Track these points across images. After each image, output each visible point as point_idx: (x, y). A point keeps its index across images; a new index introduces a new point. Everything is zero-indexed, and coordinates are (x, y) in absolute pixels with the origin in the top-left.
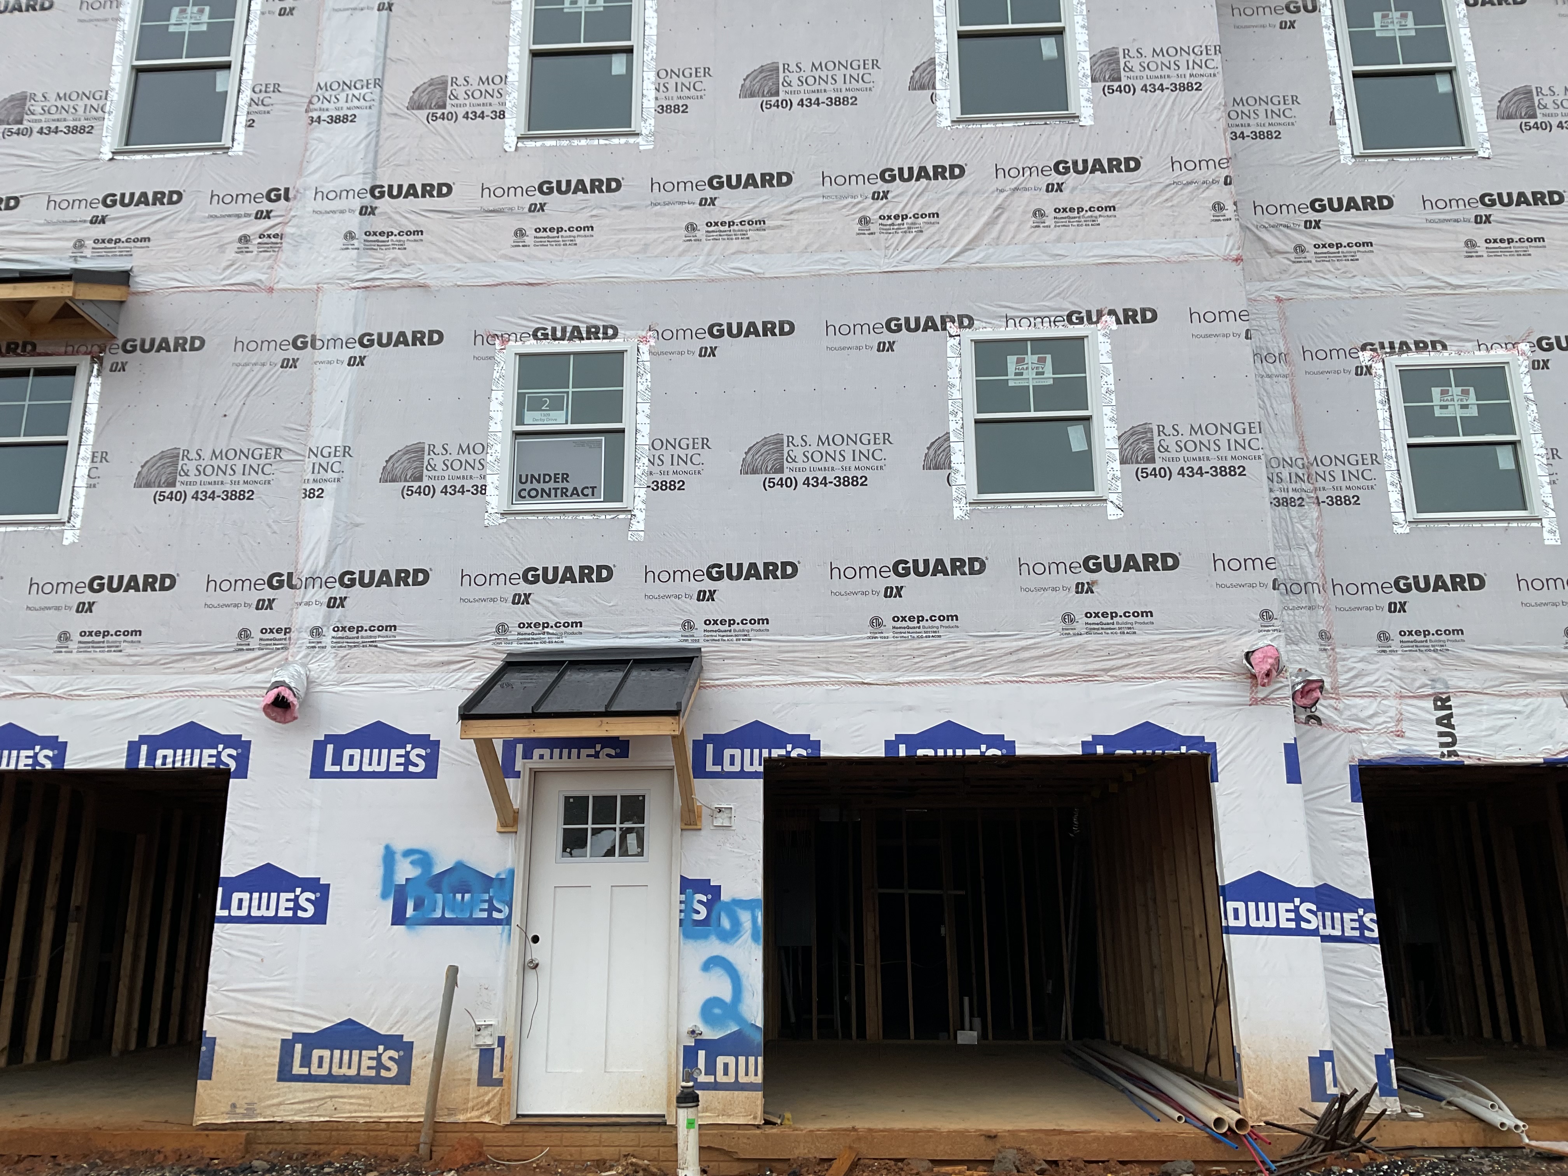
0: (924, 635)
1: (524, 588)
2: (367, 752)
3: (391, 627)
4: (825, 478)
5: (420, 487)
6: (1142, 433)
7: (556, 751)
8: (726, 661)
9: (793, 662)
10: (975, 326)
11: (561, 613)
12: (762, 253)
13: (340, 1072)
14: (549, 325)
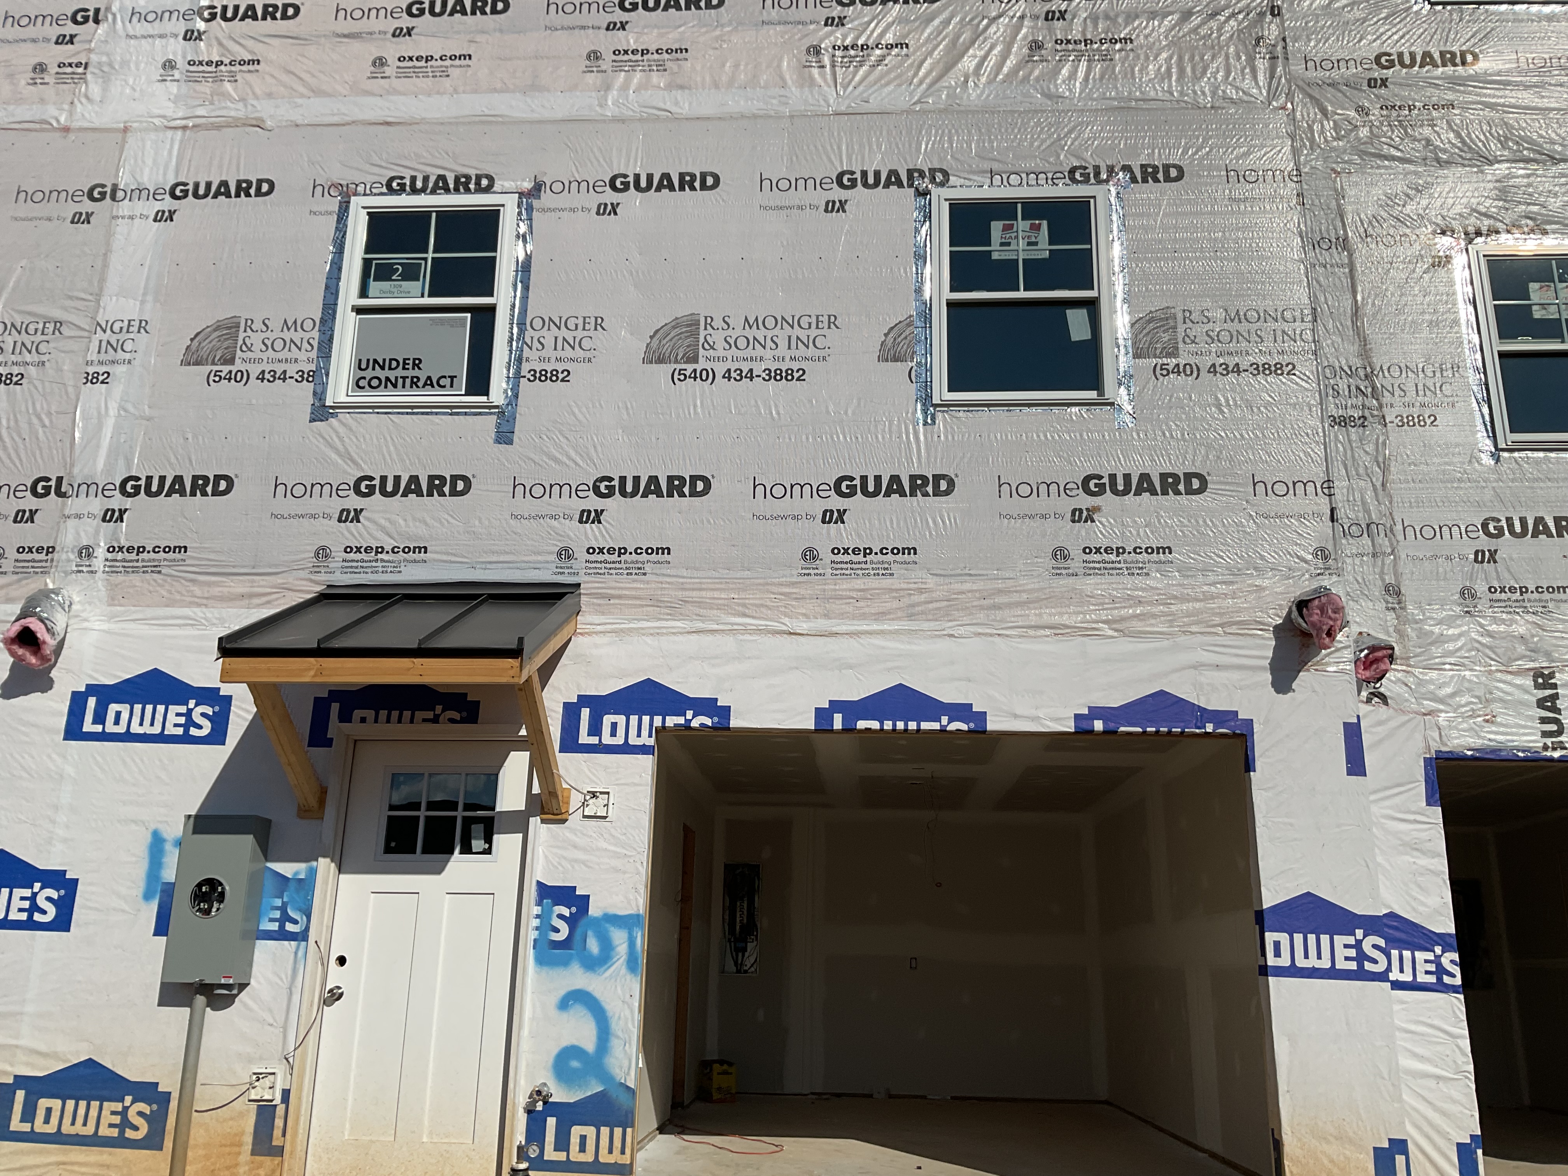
0: (872, 572)
1: (354, 502)
2: (138, 707)
3: (180, 548)
4: (751, 370)
5: (230, 372)
6: (1161, 319)
8: (611, 601)
9: (700, 604)
10: (951, 183)
11: (399, 534)
12: (682, 87)
13: (72, 1131)
14: (408, 174)
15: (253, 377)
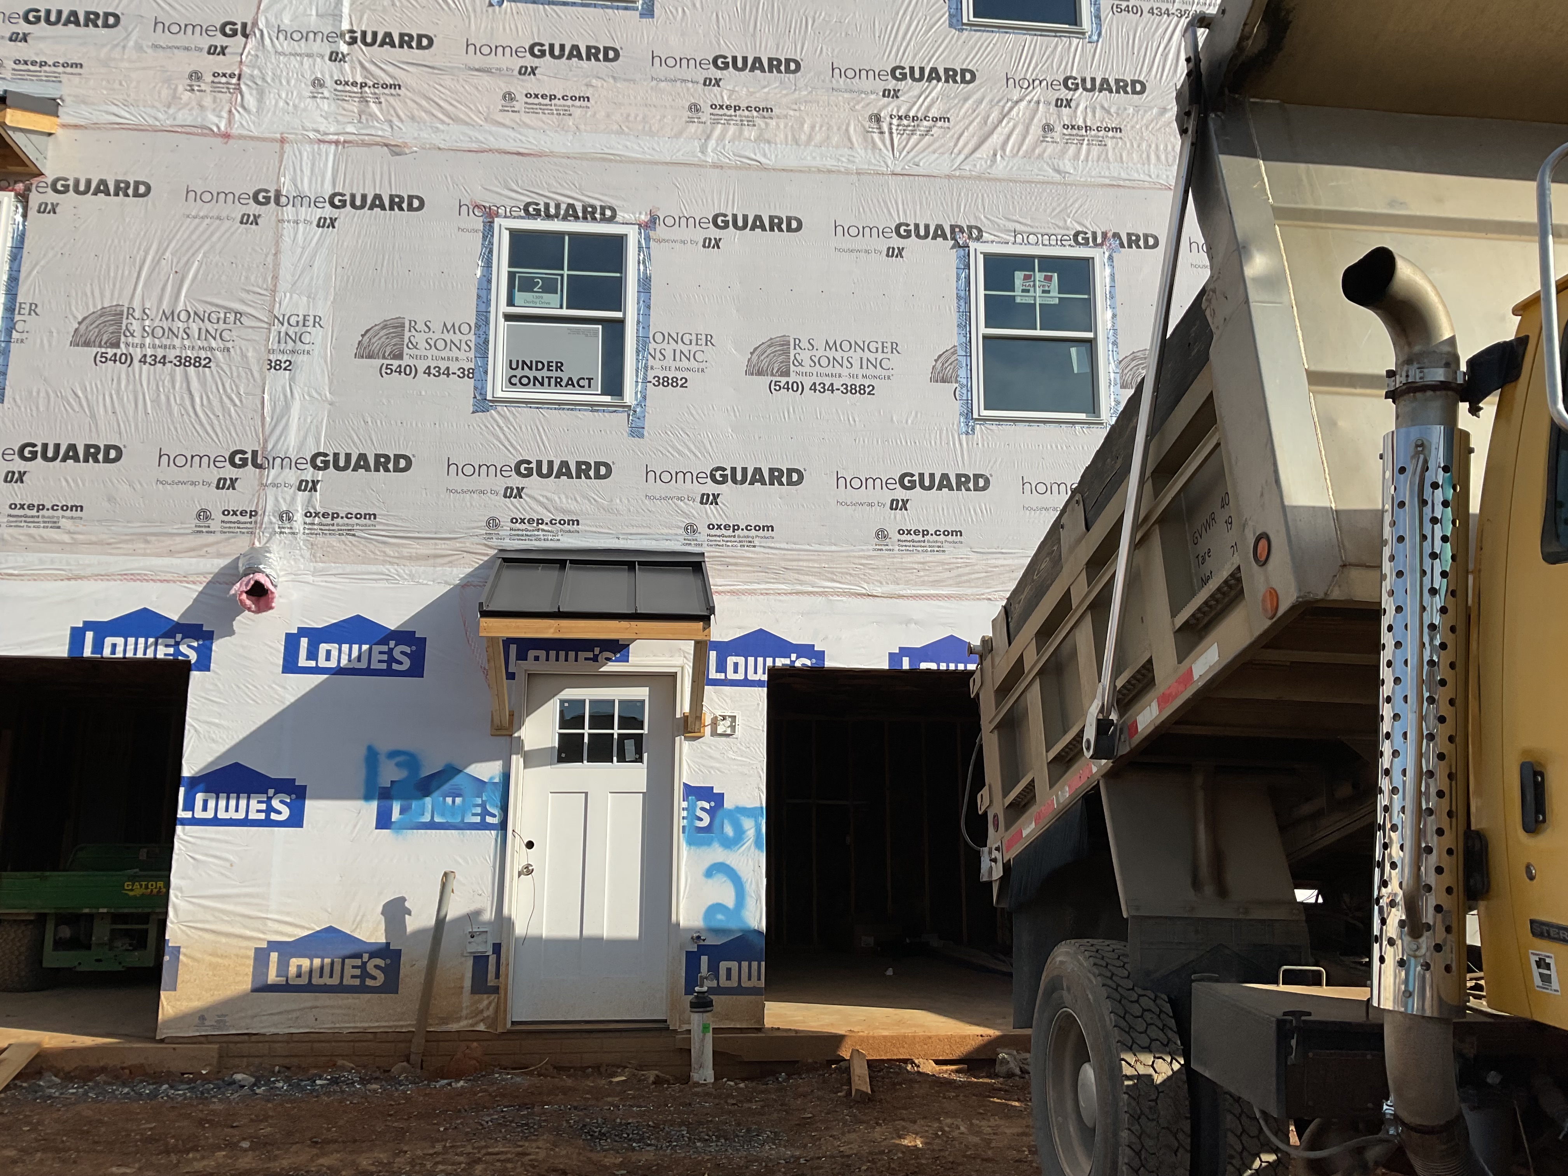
0: (929, 549)
1: (516, 481)
2: (346, 647)
3: (370, 515)
5: (400, 366)
6: (1141, 359)
7: (553, 653)
8: (730, 567)
10: (984, 239)
11: (556, 509)
12: (769, 142)
13: (321, 982)
14: (542, 202)
15: (421, 370)
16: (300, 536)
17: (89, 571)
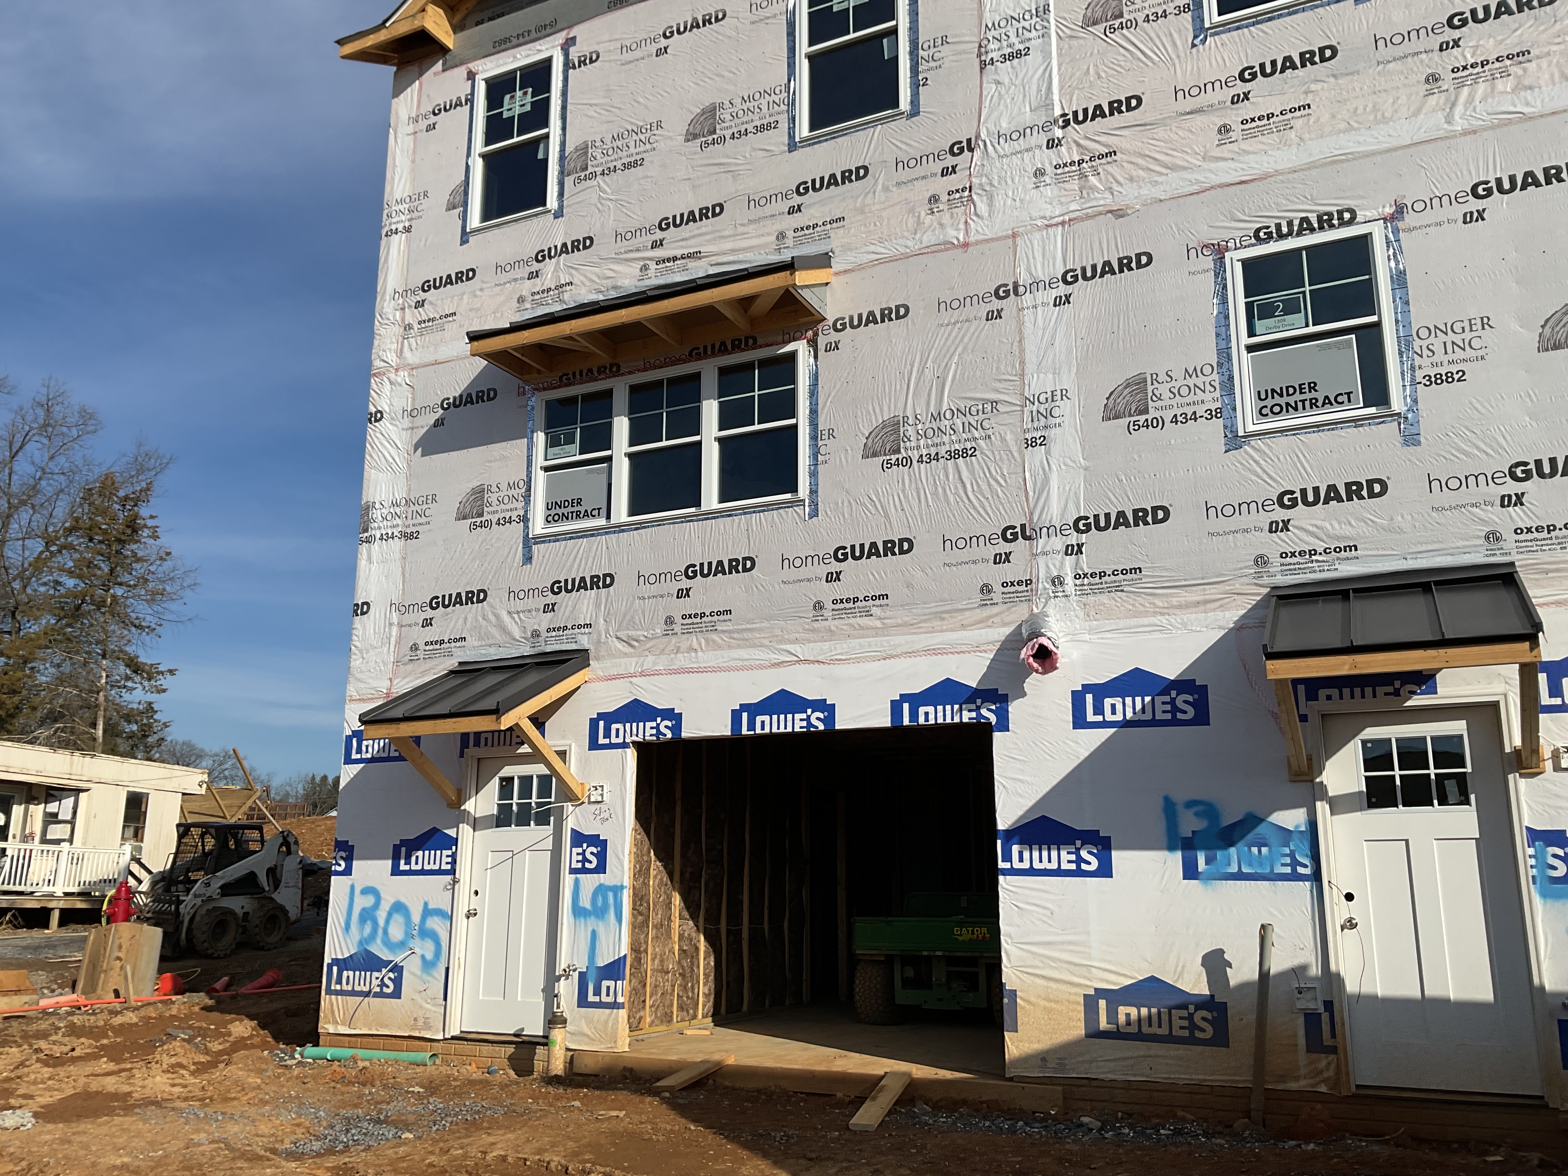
1: (1280, 514)
2: (1129, 700)
3: (1135, 569)
5: (1147, 420)
7: (1346, 692)
8: (1550, 575)
11: (1329, 536)
12: (1531, 87)
13: (1151, 1031)
14: (1272, 223)
15: (1167, 420)
16: (1073, 598)
17: (899, 651)
